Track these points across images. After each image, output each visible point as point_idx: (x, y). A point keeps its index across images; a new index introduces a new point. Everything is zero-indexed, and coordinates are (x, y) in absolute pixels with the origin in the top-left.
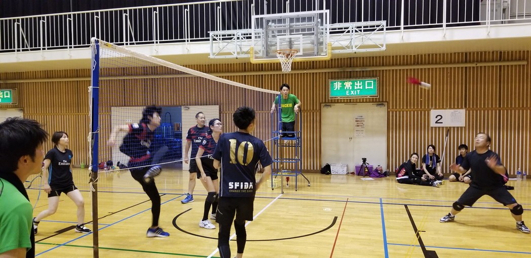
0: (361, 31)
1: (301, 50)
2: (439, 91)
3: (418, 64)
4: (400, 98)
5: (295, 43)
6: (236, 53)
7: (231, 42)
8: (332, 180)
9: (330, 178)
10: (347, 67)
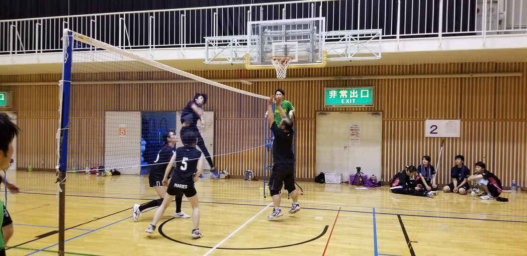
0: (356, 39)
1: (297, 58)
2: (435, 101)
3: (413, 74)
4: (395, 108)
5: (291, 50)
6: (231, 59)
7: (227, 48)
8: (326, 189)
9: (324, 187)
10: (343, 75)
